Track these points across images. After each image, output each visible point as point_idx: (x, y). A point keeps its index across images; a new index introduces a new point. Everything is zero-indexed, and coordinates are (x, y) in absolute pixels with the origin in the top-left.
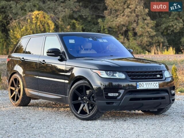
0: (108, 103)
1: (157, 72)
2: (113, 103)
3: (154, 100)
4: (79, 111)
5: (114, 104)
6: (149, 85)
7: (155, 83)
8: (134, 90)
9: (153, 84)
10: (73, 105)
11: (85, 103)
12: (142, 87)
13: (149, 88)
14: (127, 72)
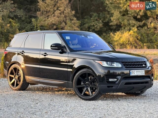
0: (108, 87)
1: (142, 62)
2: (112, 86)
3: (141, 84)
4: (82, 93)
5: (114, 88)
6: (138, 72)
7: (142, 71)
8: (128, 77)
9: (141, 72)
10: (77, 88)
11: (88, 87)
12: (133, 74)
13: (138, 75)
14: (123, 62)
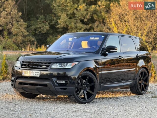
9: (35, 73)
12: (26, 74)
